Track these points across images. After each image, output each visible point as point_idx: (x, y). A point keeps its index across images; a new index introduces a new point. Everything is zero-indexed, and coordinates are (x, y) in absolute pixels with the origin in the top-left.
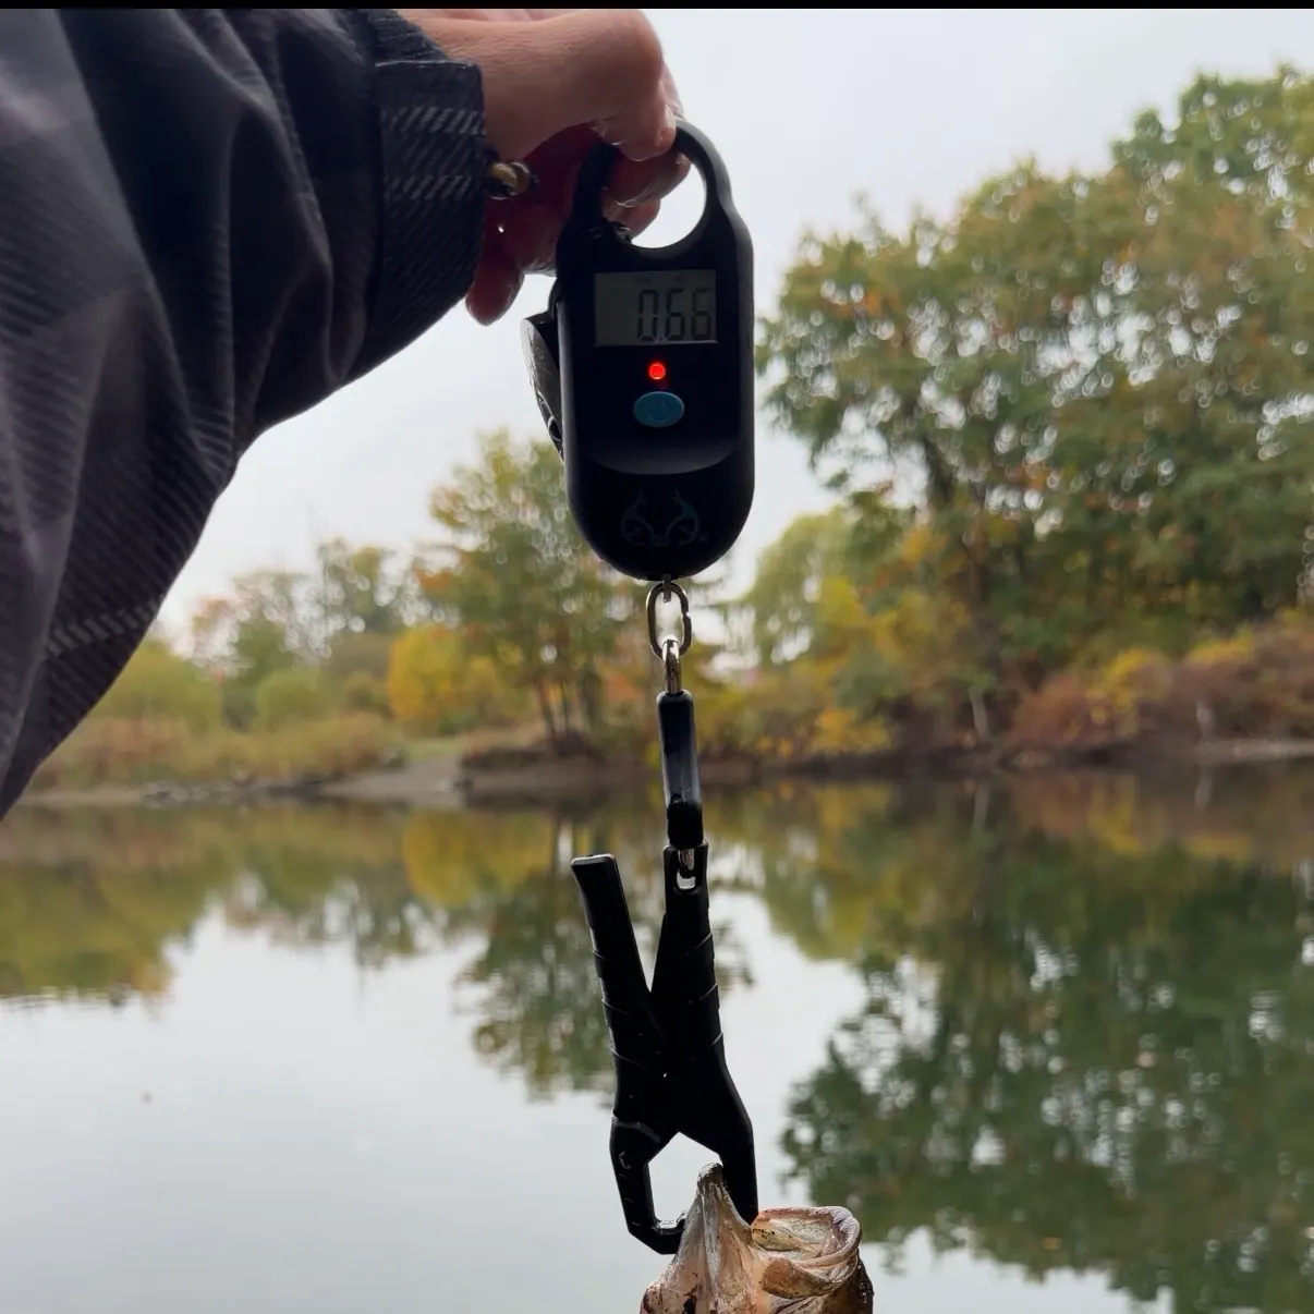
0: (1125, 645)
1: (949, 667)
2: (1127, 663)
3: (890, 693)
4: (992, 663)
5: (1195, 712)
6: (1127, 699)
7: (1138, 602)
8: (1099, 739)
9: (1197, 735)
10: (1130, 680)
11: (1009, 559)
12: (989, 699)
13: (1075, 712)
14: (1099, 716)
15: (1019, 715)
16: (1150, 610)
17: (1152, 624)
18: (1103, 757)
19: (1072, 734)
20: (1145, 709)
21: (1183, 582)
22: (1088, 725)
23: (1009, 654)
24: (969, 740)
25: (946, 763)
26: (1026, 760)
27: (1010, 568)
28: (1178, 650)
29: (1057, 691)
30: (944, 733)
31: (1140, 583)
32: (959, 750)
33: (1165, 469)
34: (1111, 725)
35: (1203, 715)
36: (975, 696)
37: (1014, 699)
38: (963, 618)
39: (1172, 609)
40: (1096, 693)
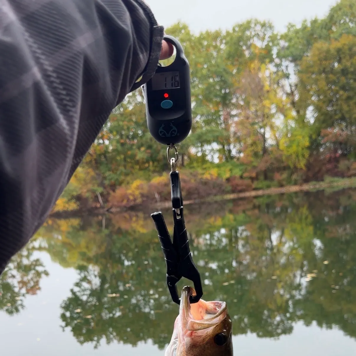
0: (135, 179)
1: (90, 186)
2: (136, 183)
3: (75, 194)
4: (102, 185)
5: (155, 195)
6: (137, 193)
7: (138, 167)
8: (132, 204)
9: (156, 202)
10: (138, 188)
11: (103, 157)
12: (102, 194)
13: (125, 197)
14: (131, 198)
15: (110, 198)
16: (141, 169)
17: (141, 173)
18: (133, 208)
19: (125, 202)
20: (142, 195)
21: (148, 162)
22: (128, 200)
23: (107, 182)
24: (98, 205)
25: (92, 212)
26: (114, 210)
27: (103, 159)
28: (149, 179)
29: (119, 192)
30: (91, 204)
31: (137, 162)
32: (96, 208)
33: (140, 132)
34: (135, 200)
35: (157, 196)
36: (98, 193)
37: (108, 194)
38: (92, 173)
39: (146, 169)
40: (129, 191)
